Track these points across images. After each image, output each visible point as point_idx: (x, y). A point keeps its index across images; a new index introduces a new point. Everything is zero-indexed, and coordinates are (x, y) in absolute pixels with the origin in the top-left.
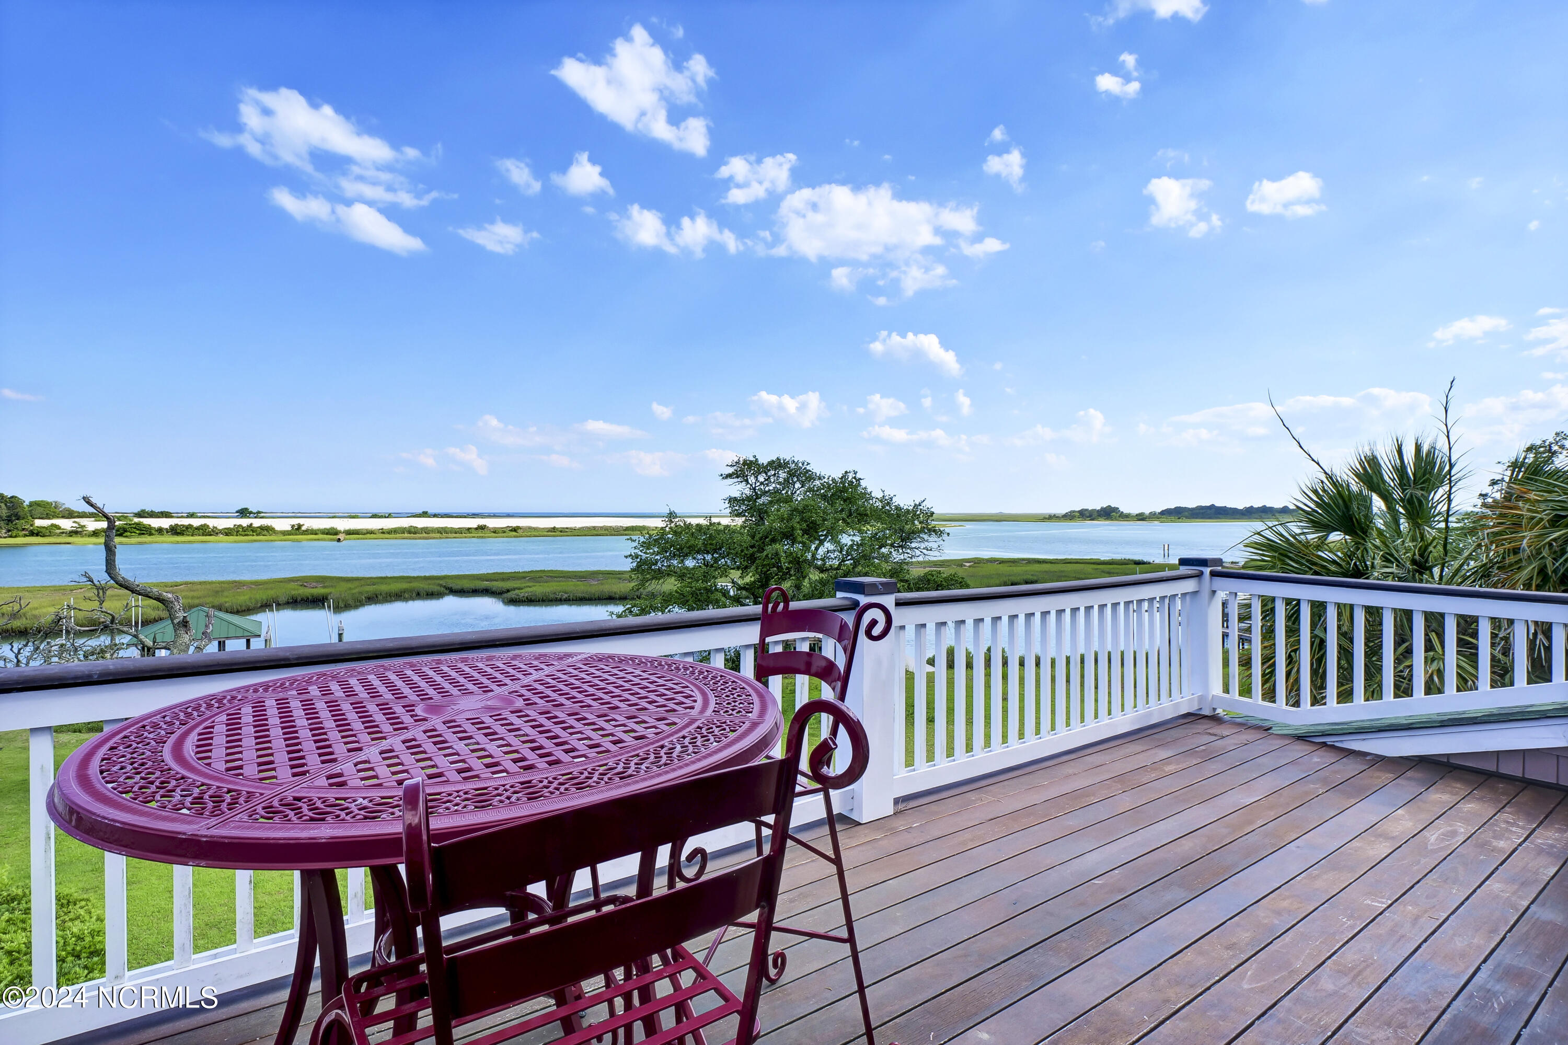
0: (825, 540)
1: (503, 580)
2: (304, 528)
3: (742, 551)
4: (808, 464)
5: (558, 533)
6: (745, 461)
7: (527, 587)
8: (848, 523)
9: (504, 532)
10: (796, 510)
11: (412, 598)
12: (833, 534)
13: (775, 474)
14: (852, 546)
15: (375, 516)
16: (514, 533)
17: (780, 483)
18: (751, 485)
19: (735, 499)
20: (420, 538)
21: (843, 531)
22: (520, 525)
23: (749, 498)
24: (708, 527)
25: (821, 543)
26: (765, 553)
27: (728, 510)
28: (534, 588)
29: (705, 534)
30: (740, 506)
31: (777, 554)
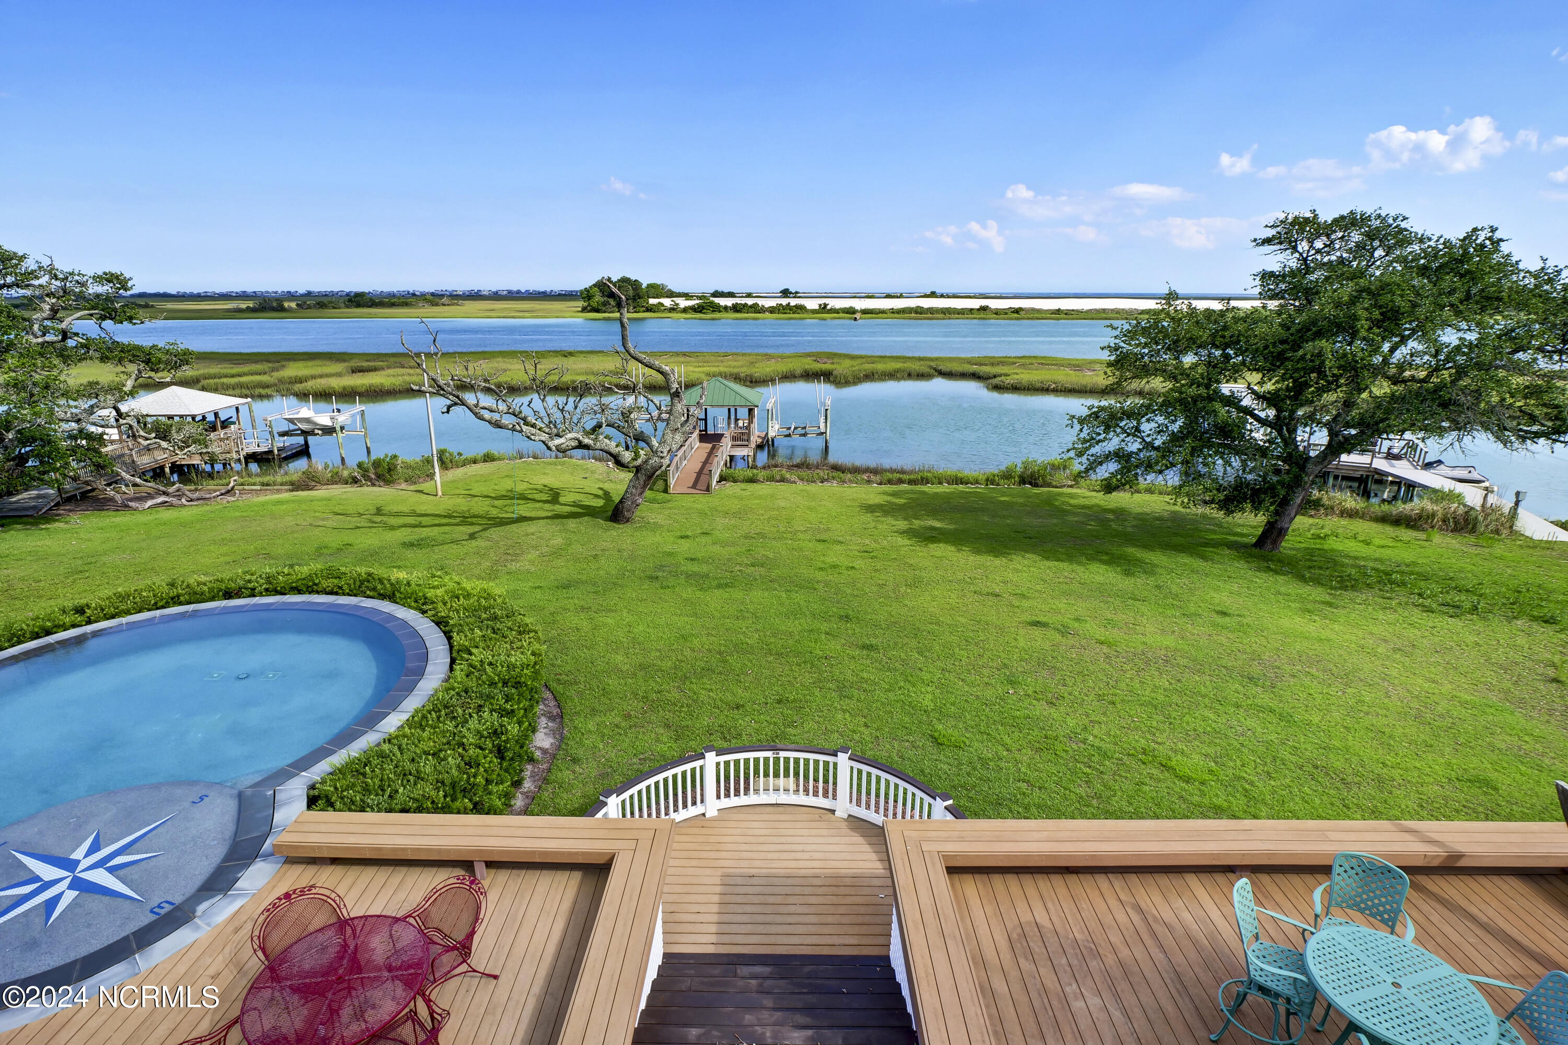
0: (1409, 337)
1: (992, 364)
2: (828, 307)
3: (1266, 347)
4: (1405, 218)
5: (1063, 316)
6: (1296, 218)
7: (1015, 373)
8: (1461, 312)
9: (1006, 314)
10: (1368, 291)
11: (903, 378)
12: (1424, 330)
13: (1343, 237)
14: (1458, 349)
15: (888, 296)
16: (1016, 315)
17: (1350, 251)
18: (1301, 254)
19: (1272, 274)
20: (925, 319)
21: (1446, 324)
22: (1023, 306)
23: (1293, 273)
24: (1222, 313)
25: (1404, 340)
26: (1301, 352)
27: (1258, 290)
28: (1022, 376)
29: (1216, 322)
30: (1277, 285)
31: (1320, 355)
